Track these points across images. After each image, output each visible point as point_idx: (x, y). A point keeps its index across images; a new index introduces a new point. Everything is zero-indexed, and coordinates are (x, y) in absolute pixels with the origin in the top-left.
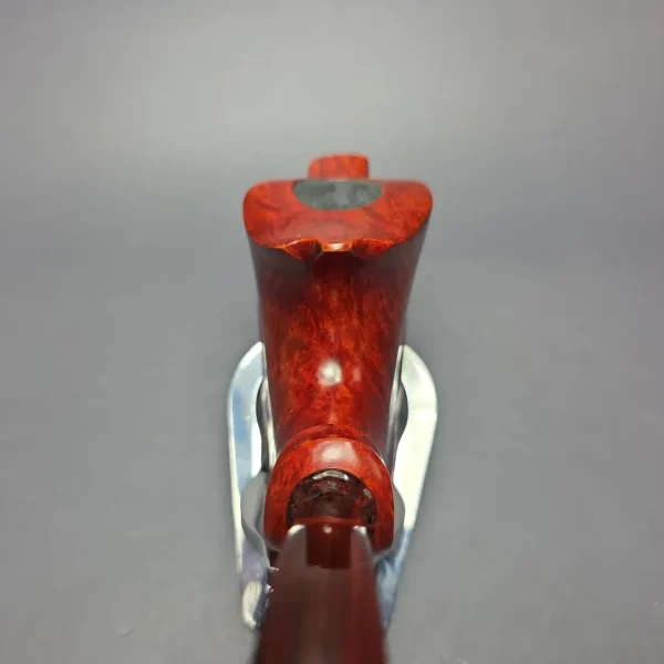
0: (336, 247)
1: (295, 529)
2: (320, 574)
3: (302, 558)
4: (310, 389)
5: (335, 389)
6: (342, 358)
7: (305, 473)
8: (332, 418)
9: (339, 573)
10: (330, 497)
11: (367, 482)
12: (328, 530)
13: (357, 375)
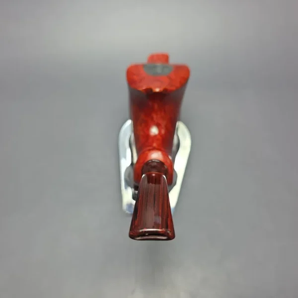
0: (157, 90)
1: (144, 175)
2: (152, 185)
3: (146, 182)
4: (147, 136)
5: (155, 136)
6: (158, 126)
7: (146, 161)
8: (155, 145)
9: (157, 186)
10: (154, 167)
11: (165, 164)
12: (154, 175)
13: (163, 132)
